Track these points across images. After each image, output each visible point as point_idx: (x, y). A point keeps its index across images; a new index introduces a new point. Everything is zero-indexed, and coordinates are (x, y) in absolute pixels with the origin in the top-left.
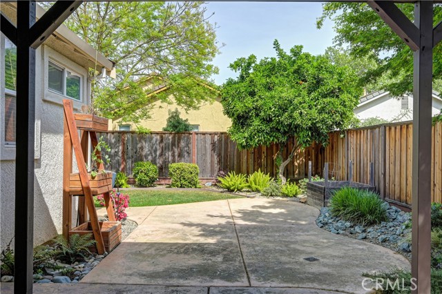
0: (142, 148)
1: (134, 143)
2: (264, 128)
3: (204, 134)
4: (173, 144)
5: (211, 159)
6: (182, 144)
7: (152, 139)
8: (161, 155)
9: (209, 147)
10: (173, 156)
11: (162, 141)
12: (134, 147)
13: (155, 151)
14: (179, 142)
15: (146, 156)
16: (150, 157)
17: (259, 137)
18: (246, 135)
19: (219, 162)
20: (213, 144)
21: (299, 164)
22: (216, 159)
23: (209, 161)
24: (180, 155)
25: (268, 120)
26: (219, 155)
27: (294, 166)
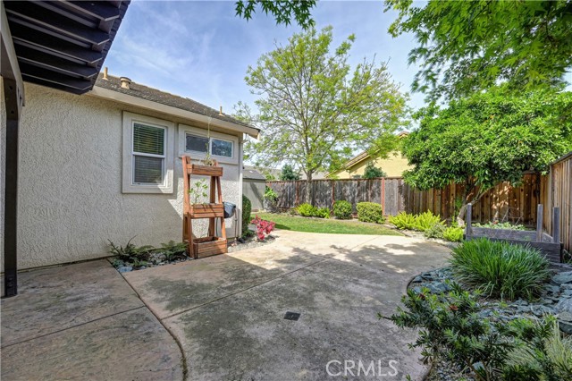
0: (345, 191)
1: (341, 187)
2: (432, 169)
3: (391, 179)
4: (367, 187)
5: (398, 199)
6: (374, 186)
7: (351, 184)
8: (358, 195)
9: (396, 190)
10: (367, 196)
11: (359, 185)
12: (340, 190)
13: (354, 193)
14: (371, 185)
15: (348, 196)
16: (350, 197)
17: (429, 178)
18: (417, 178)
19: (406, 202)
20: (400, 187)
21: (499, 208)
22: (402, 200)
23: (396, 202)
24: (373, 195)
25: (438, 162)
26: (405, 197)
27: (491, 209)
